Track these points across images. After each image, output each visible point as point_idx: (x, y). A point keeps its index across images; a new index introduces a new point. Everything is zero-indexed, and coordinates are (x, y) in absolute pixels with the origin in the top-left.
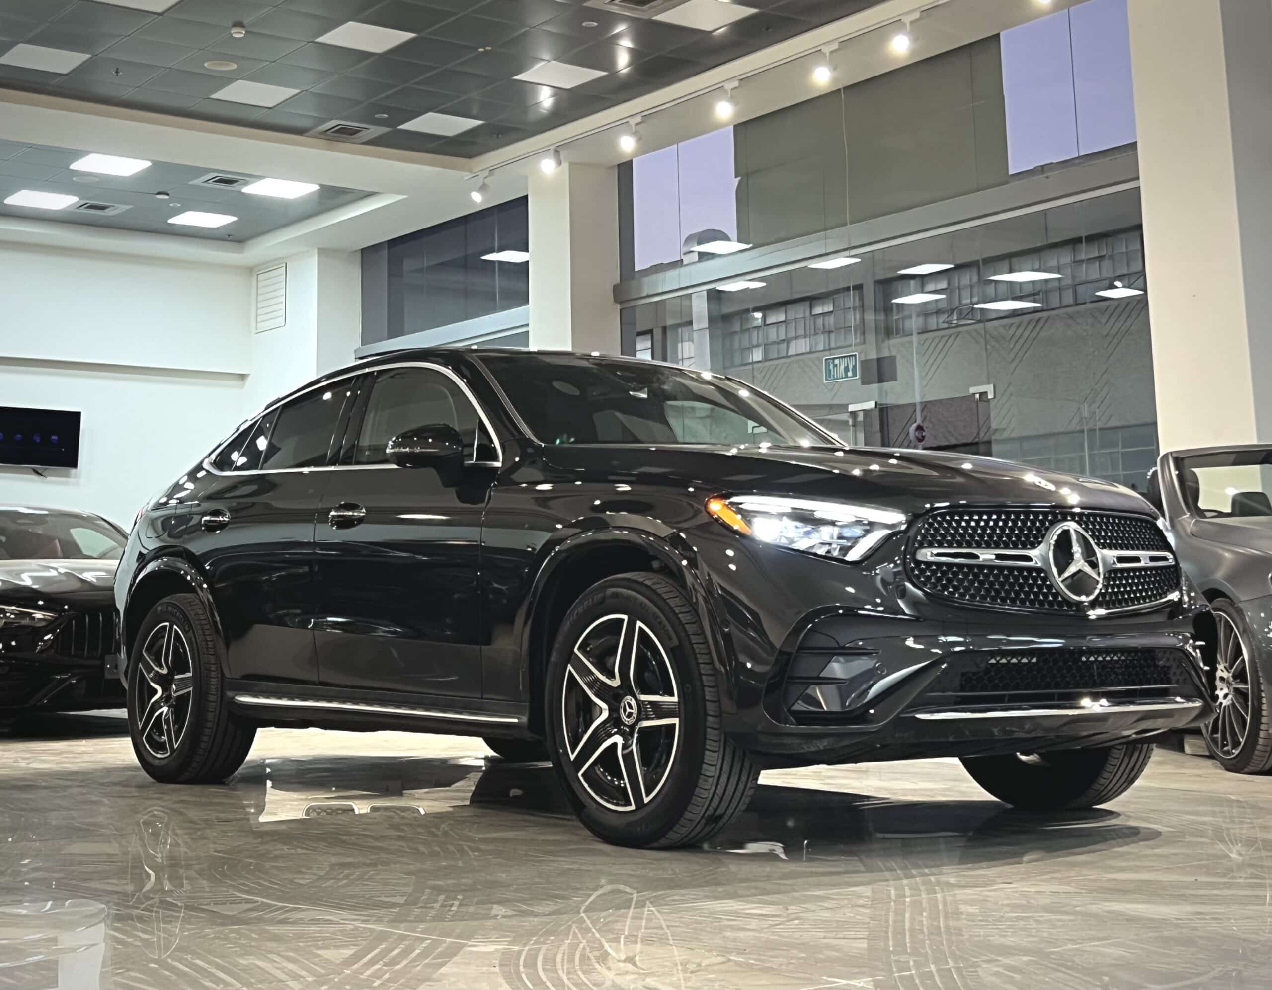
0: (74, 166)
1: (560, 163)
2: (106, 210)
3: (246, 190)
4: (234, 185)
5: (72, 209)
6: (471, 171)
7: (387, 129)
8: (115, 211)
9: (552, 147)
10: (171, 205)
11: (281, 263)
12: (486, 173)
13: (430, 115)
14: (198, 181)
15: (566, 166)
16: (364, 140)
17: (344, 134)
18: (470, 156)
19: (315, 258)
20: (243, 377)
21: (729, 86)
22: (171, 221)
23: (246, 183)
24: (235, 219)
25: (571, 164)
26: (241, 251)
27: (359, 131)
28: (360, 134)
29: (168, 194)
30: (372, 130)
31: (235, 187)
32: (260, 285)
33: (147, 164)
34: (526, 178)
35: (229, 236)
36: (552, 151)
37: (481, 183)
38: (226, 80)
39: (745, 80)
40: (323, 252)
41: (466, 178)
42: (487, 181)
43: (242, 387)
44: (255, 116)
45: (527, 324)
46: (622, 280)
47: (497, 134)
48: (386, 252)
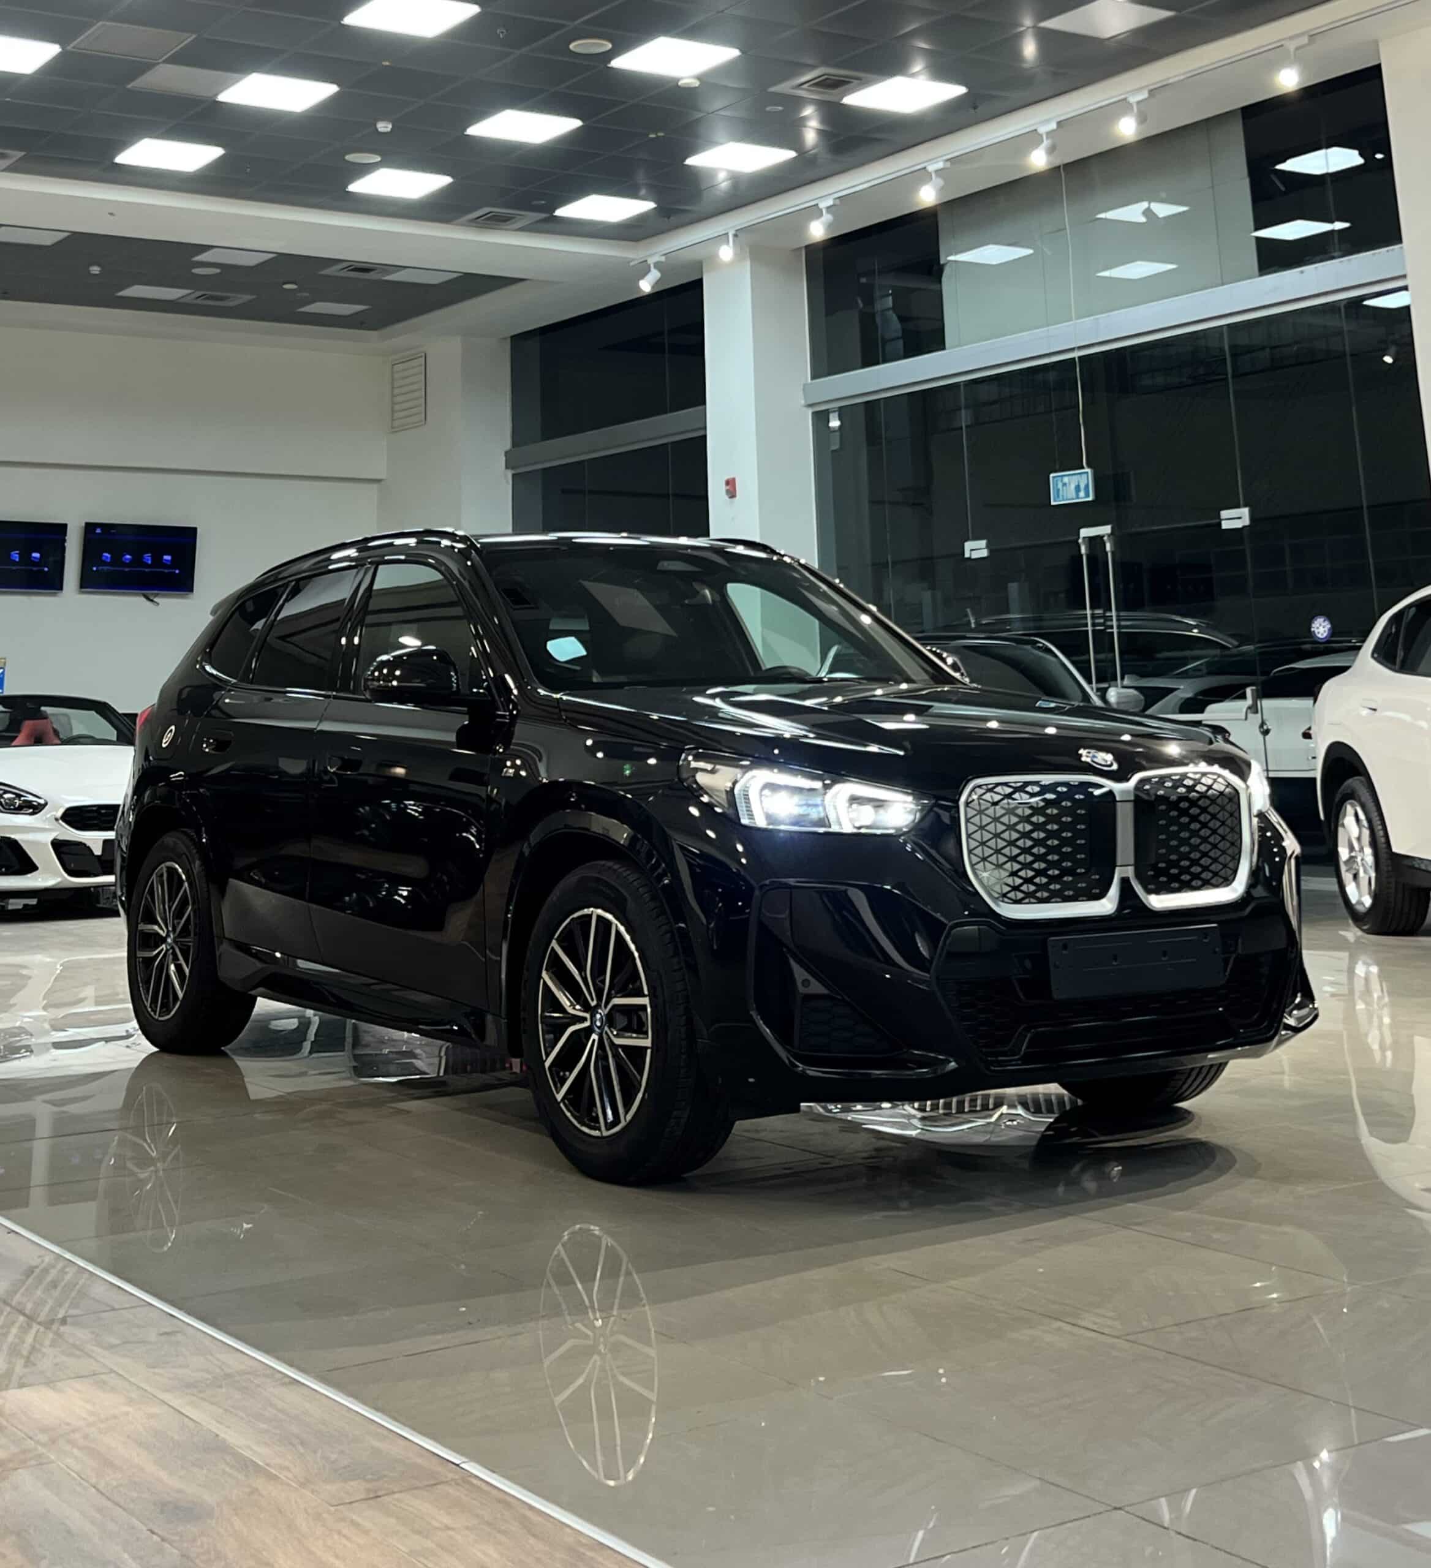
0: (195, 259)
1: (739, 249)
6: (638, 255)
9: (733, 232)
10: (302, 294)
11: (419, 353)
12: (656, 258)
13: (593, 197)
14: (331, 271)
15: (746, 251)
16: (518, 227)
17: (499, 219)
18: (637, 240)
19: (459, 348)
20: (378, 482)
24: (366, 306)
25: (752, 249)
32: (397, 376)
34: (700, 262)
35: (362, 323)
40: (467, 335)
45: (704, 428)
46: (813, 378)
47: (668, 217)
48: (538, 339)
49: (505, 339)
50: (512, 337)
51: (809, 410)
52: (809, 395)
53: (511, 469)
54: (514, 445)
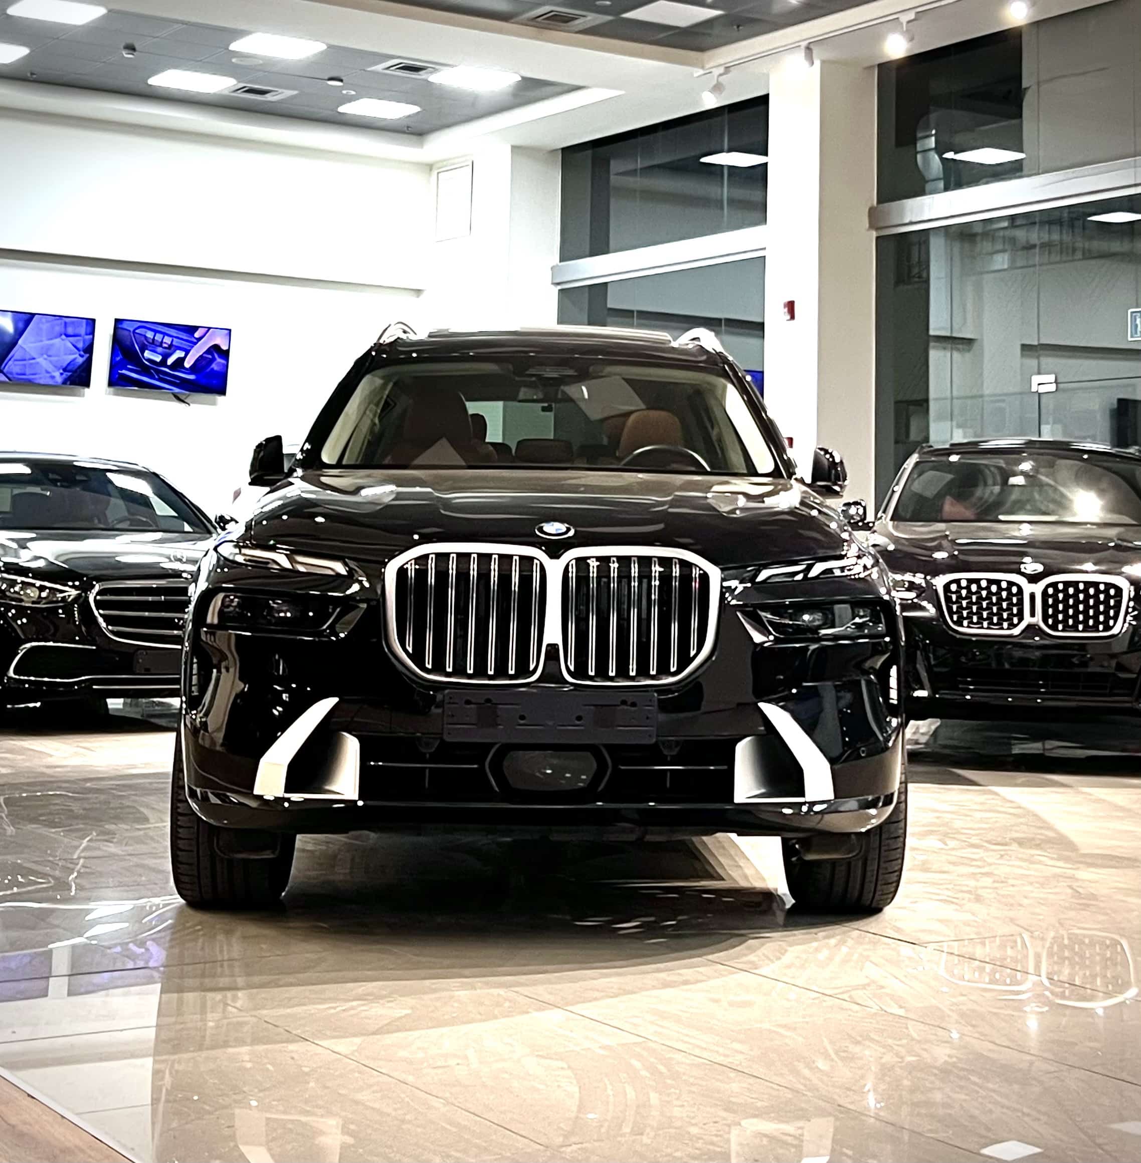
0: (234, 46)
1: (810, 63)
2: (267, 95)
3: (434, 78)
4: (421, 73)
5: (226, 92)
6: (703, 68)
7: (610, 18)
8: (279, 95)
9: (804, 44)
10: (344, 92)
11: (466, 161)
12: (721, 70)
13: (661, 3)
14: (379, 68)
15: (817, 63)
16: (581, 28)
17: (557, 21)
18: (701, 49)
20: (418, 292)
22: (341, 109)
23: (435, 70)
25: (823, 62)
26: (421, 145)
28: (577, 22)
29: (341, 81)
30: (589, 18)
31: (422, 75)
32: (441, 184)
33: (320, 47)
34: (768, 76)
35: (408, 127)
36: (803, 47)
37: (715, 82)
40: (517, 150)
41: (696, 75)
42: (721, 79)
45: (765, 249)
46: (880, 201)
47: (738, 27)
48: (589, 153)
49: (556, 150)
50: (564, 150)
51: (874, 234)
52: (875, 218)
53: (558, 284)
54: (562, 259)
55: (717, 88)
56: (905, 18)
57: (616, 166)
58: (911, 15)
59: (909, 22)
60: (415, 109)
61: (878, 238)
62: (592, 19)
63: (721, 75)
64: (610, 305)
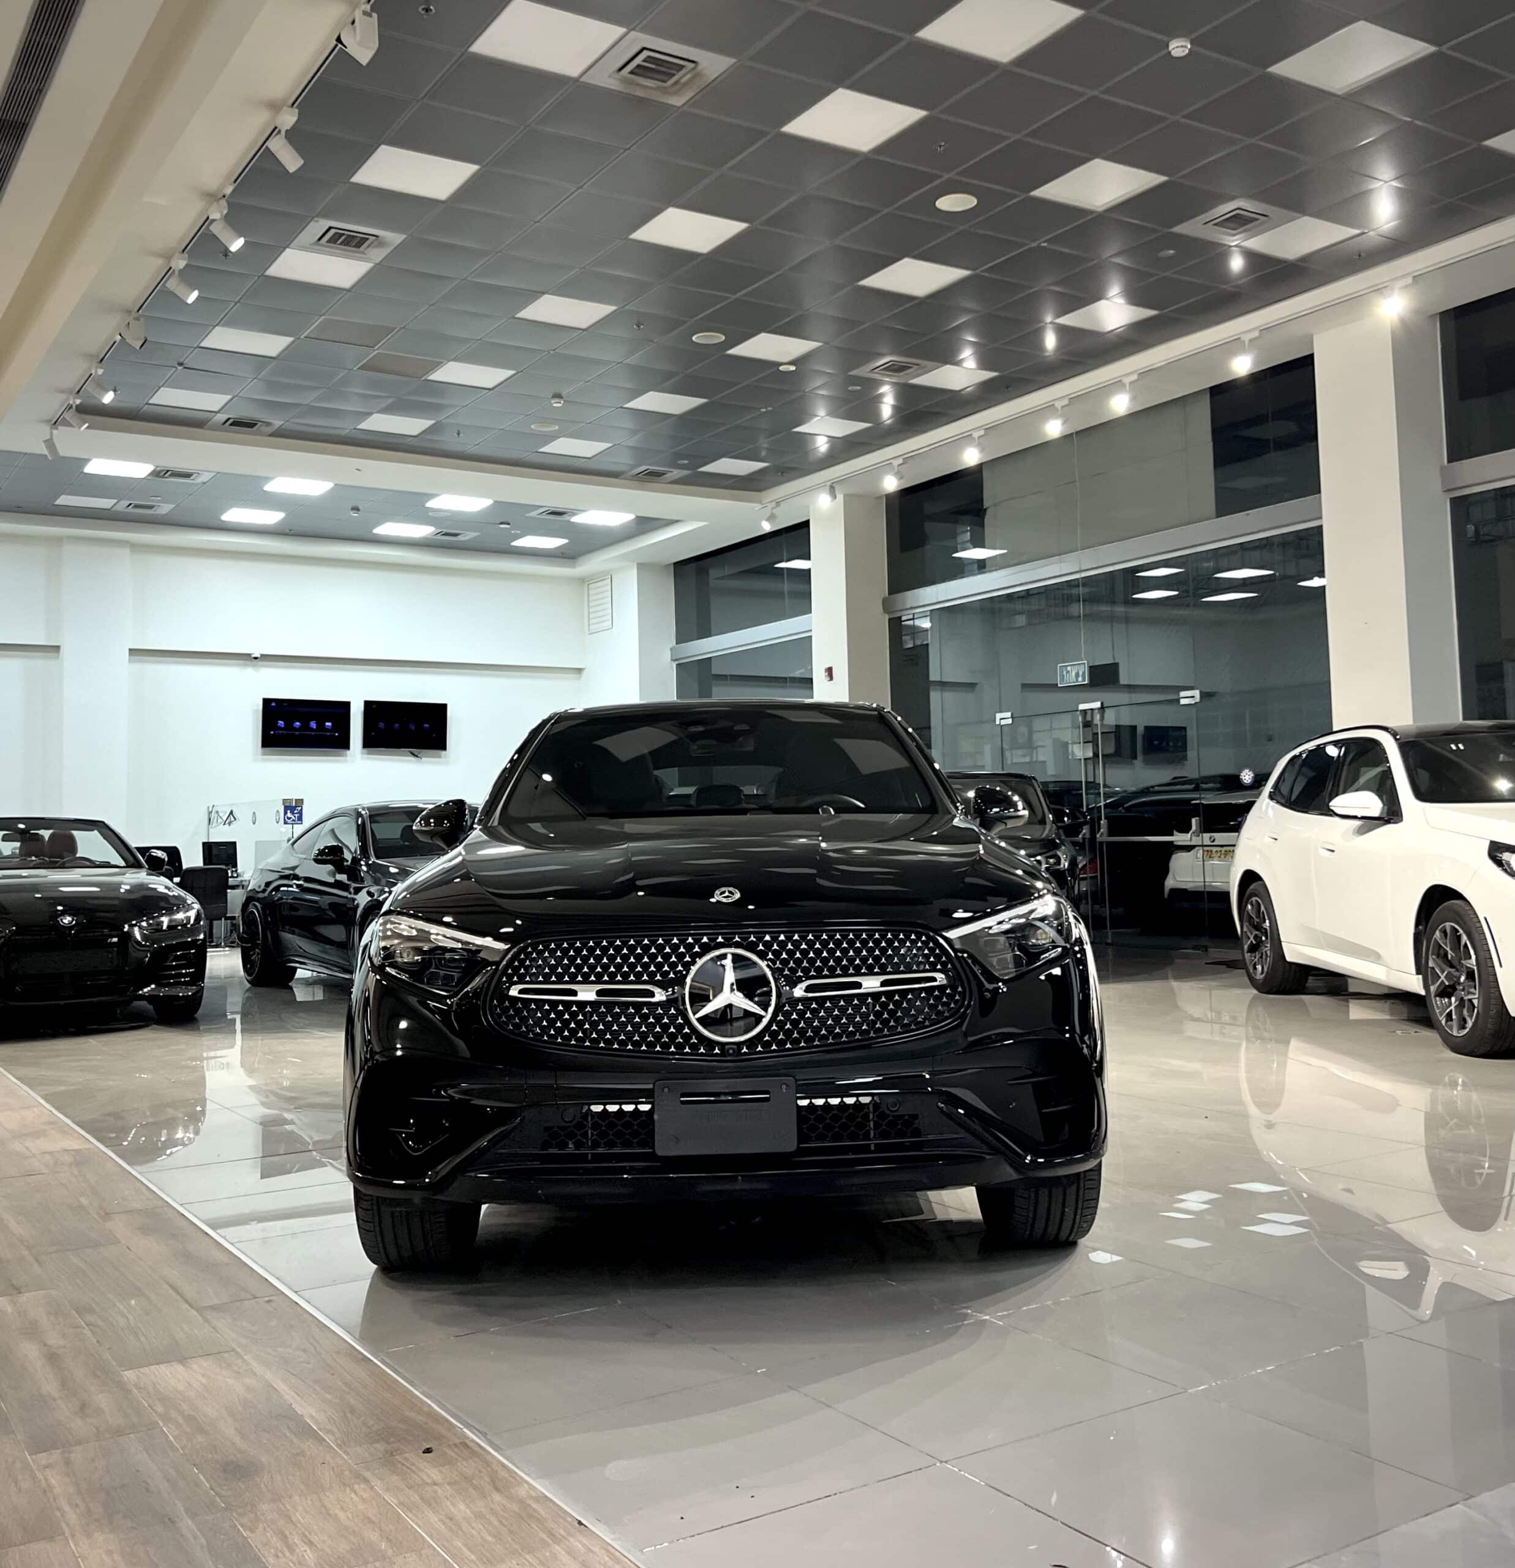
0: (428, 505)
1: (835, 497)
2: (459, 537)
3: (574, 519)
4: (565, 516)
5: (430, 536)
6: (760, 502)
7: (689, 472)
8: (467, 536)
9: (829, 483)
11: (606, 575)
12: (774, 504)
13: (724, 460)
14: (534, 514)
15: (840, 497)
16: (669, 480)
17: (653, 476)
18: (760, 490)
19: (635, 571)
20: (579, 671)
21: (976, 435)
22: (513, 544)
23: (574, 514)
24: (564, 541)
25: (845, 496)
26: (574, 567)
27: (664, 474)
28: (666, 476)
29: (509, 524)
31: (565, 518)
32: (591, 592)
33: (489, 502)
34: (807, 507)
35: (563, 554)
36: (827, 488)
37: (769, 514)
38: (551, 438)
39: (989, 429)
40: (641, 567)
41: (756, 509)
42: (775, 511)
43: (580, 678)
44: (578, 464)
45: (811, 631)
46: (890, 594)
47: (782, 473)
48: (694, 565)
49: (669, 565)
50: (675, 564)
51: (887, 617)
52: (887, 606)
53: (676, 660)
54: (677, 643)
55: (771, 518)
56: (896, 463)
57: (714, 573)
58: (900, 461)
59: (899, 465)
60: (565, 541)
61: (889, 620)
62: (677, 473)
63: (773, 508)
64: (713, 672)
